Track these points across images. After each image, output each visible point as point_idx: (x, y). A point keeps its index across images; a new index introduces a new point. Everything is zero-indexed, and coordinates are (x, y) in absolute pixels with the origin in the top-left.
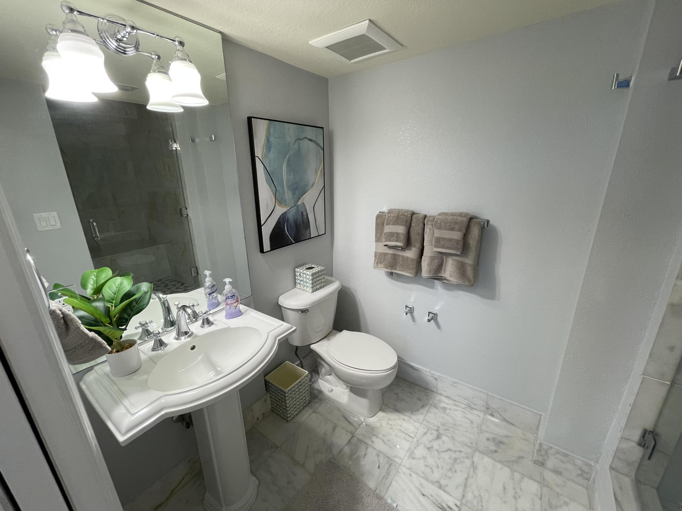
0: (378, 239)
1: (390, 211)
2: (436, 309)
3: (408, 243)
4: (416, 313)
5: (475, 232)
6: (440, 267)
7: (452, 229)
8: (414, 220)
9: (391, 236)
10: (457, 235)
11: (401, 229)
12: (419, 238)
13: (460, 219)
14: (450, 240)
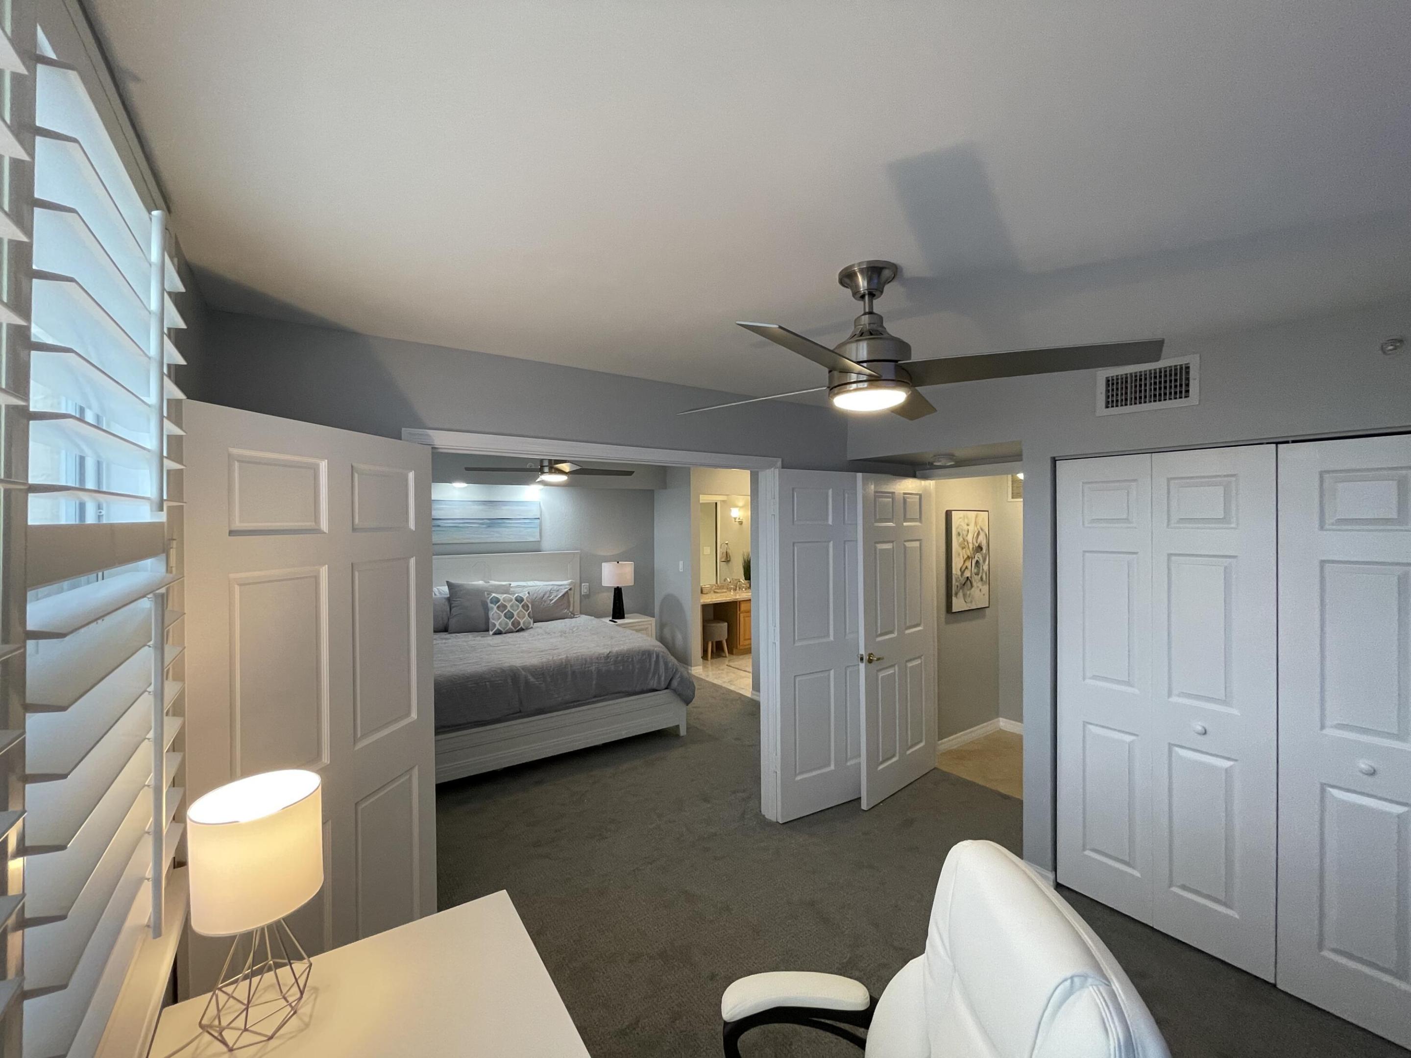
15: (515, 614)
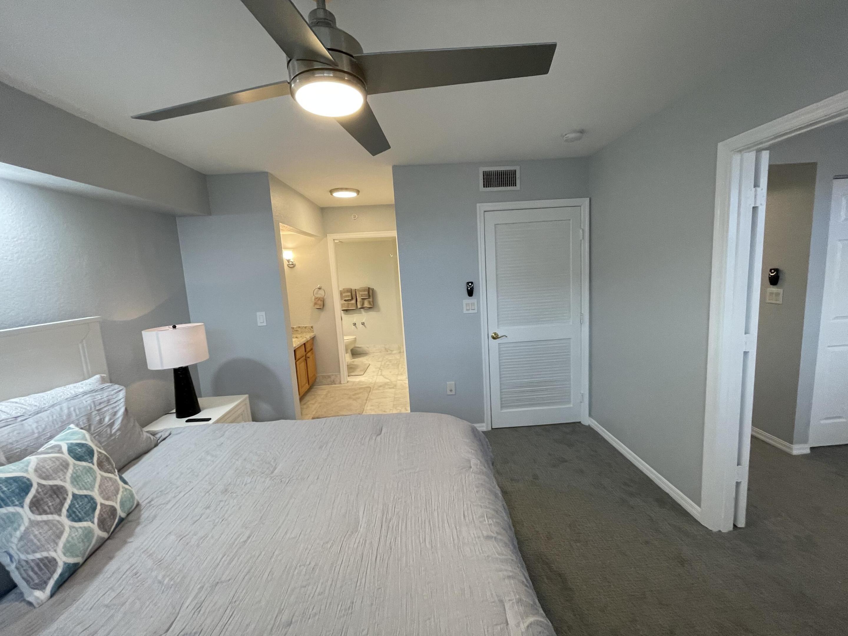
0: (341, 299)
1: (343, 289)
2: (363, 321)
3: (352, 299)
4: (357, 325)
5: (371, 291)
6: (363, 304)
7: (365, 291)
8: (353, 291)
9: (346, 296)
10: (366, 293)
11: (349, 294)
12: (355, 296)
13: (366, 288)
14: (365, 294)
15: (95, 494)
